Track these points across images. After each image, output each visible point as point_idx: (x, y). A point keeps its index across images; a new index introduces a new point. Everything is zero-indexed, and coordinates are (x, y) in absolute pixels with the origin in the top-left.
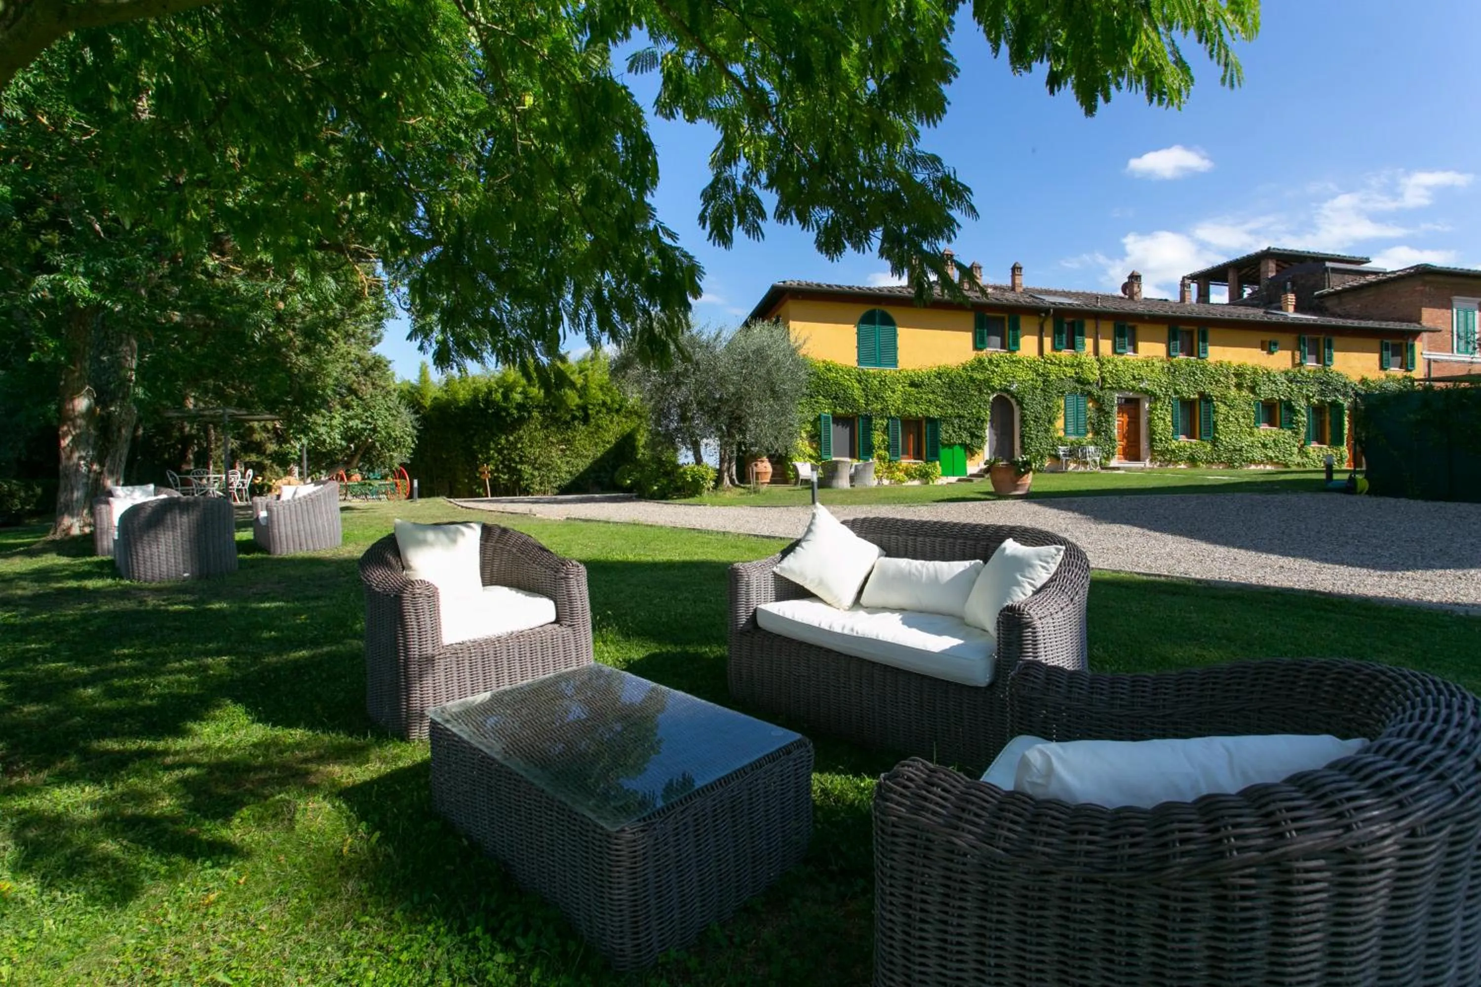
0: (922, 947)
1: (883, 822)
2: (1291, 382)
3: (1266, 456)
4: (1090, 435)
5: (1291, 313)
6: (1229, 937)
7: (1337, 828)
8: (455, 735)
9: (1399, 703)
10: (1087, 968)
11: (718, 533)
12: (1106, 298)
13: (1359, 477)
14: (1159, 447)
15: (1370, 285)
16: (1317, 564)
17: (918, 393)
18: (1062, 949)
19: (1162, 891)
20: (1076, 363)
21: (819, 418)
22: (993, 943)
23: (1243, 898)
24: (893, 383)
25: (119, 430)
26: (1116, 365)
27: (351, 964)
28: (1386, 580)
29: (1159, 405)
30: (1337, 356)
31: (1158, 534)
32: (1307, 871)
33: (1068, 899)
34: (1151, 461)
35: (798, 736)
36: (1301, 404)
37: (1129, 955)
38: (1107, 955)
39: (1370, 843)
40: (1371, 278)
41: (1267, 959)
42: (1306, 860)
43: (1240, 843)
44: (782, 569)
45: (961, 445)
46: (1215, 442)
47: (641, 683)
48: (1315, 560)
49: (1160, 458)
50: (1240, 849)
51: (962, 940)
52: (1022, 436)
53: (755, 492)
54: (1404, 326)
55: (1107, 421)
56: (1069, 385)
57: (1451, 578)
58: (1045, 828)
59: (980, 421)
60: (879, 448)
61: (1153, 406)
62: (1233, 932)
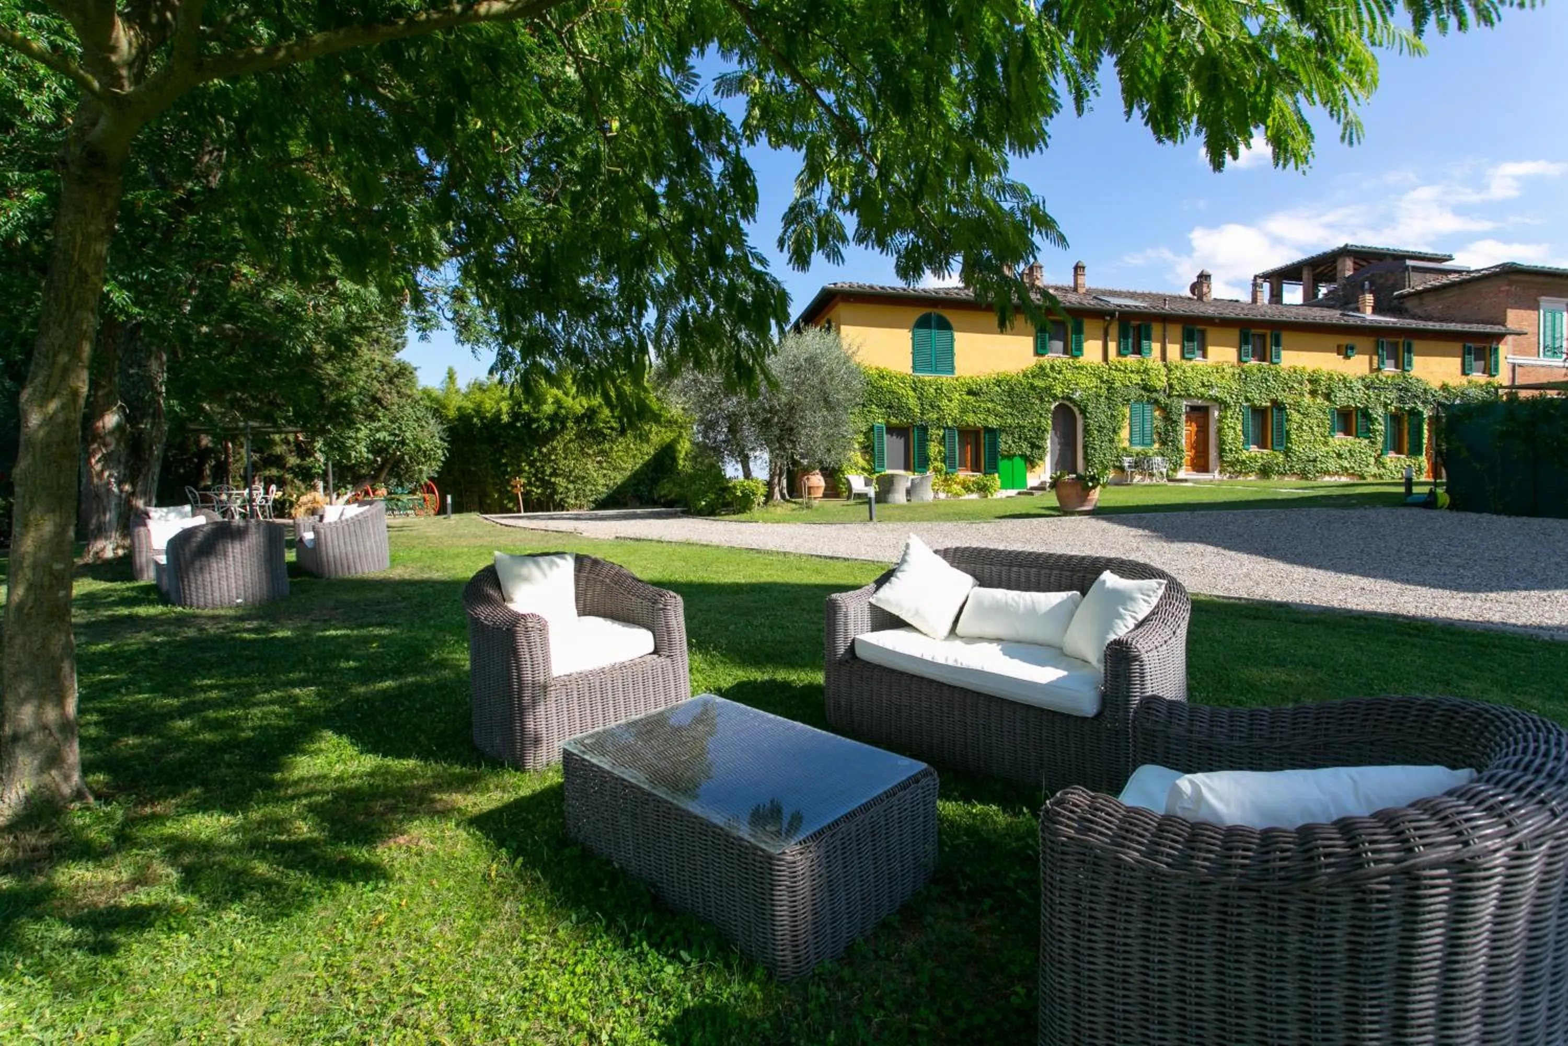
0: (1091, 948)
1: (1052, 842)
2: (1368, 388)
3: (1341, 466)
4: (1157, 446)
5: (1368, 315)
6: (1366, 933)
7: (1457, 843)
8: (593, 765)
9: (1503, 739)
10: (1241, 962)
11: (778, 553)
12: (1174, 299)
13: (1440, 491)
14: (1229, 457)
15: (1453, 285)
16: (1398, 585)
17: (976, 401)
18: (1219, 947)
19: (1309, 896)
20: (1142, 369)
21: (872, 429)
22: (1157, 943)
23: (1379, 901)
24: (949, 391)
25: (151, 447)
26: (1184, 372)
27: (531, 976)
28: (1469, 603)
29: (1229, 413)
30: (1417, 360)
31: (1233, 553)
32: (1433, 878)
33: (1225, 905)
34: (1220, 472)
35: (924, 765)
36: (1378, 412)
37: (1280, 949)
38: (1260, 950)
39: (1485, 856)
40: (1453, 277)
41: (1398, 950)
42: (1432, 868)
43: (1377, 856)
44: (878, 600)
45: (1021, 456)
46: (1287, 452)
47: (758, 715)
48: (1396, 581)
49: (1230, 469)
50: (1376, 862)
51: (1129, 941)
52: (1085, 447)
53: (808, 507)
54: (1488, 329)
55: (1175, 431)
56: (1134, 393)
57: (1535, 600)
58: (1203, 846)
59: (1041, 431)
60: (936, 459)
61: (1223, 414)
62: (1370, 928)
